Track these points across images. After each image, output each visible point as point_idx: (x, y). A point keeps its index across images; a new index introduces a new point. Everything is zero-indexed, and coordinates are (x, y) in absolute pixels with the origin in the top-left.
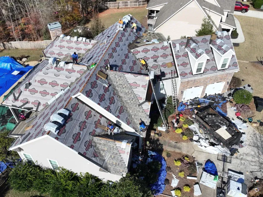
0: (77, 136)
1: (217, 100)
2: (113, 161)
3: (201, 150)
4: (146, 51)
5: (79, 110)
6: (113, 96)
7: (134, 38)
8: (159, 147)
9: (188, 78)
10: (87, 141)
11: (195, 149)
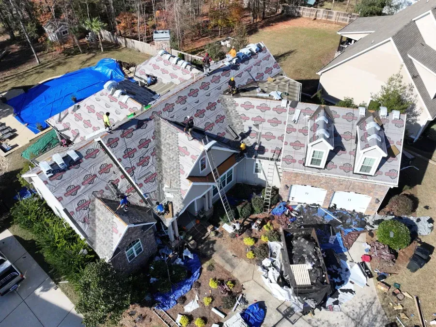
0: (74, 189)
1: (349, 222)
2: (103, 237)
3: (261, 284)
4: (248, 106)
5: (95, 159)
6: (150, 155)
7: (246, 81)
8: (209, 252)
9: (293, 168)
10: (83, 200)
11: (254, 278)
